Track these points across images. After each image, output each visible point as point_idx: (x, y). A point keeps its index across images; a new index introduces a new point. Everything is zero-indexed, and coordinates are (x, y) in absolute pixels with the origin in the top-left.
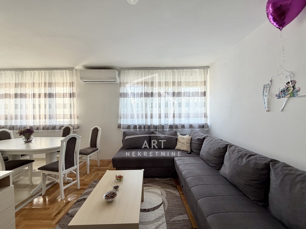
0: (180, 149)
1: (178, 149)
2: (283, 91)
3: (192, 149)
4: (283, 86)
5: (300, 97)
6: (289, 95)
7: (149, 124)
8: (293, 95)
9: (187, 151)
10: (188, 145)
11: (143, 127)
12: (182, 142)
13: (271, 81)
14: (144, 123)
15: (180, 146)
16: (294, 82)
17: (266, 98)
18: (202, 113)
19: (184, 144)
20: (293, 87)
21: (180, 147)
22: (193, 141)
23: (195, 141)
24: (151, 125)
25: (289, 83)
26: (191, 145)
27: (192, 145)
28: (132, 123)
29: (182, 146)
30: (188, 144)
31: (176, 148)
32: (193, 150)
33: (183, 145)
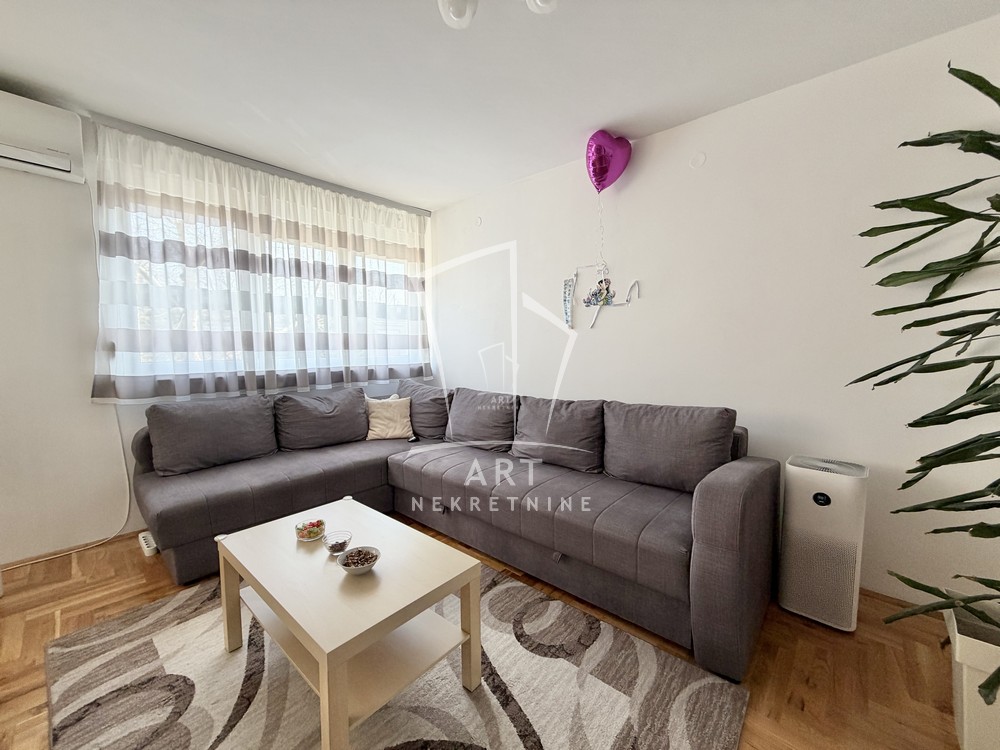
0: (383, 435)
1: (377, 437)
2: (594, 295)
3: (416, 429)
4: (595, 288)
5: (615, 305)
6: (602, 303)
7: (260, 369)
8: (607, 302)
9: (404, 436)
10: (405, 421)
11: (233, 384)
12: (388, 415)
13: (576, 275)
14: (242, 369)
15: (383, 427)
16: (608, 282)
17: (569, 306)
18: (417, 336)
19: (395, 422)
20: (607, 289)
21: (382, 430)
22: (417, 409)
23: (425, 407)
24: (271, 373)
25: (601, 282)
26: (411, 421)
27: (415, 419)
28: (181, 372)
29: (390, 428)
30: (405, 417)
31: (371, 435)
32: (421, 431)
33: (392, 424)
